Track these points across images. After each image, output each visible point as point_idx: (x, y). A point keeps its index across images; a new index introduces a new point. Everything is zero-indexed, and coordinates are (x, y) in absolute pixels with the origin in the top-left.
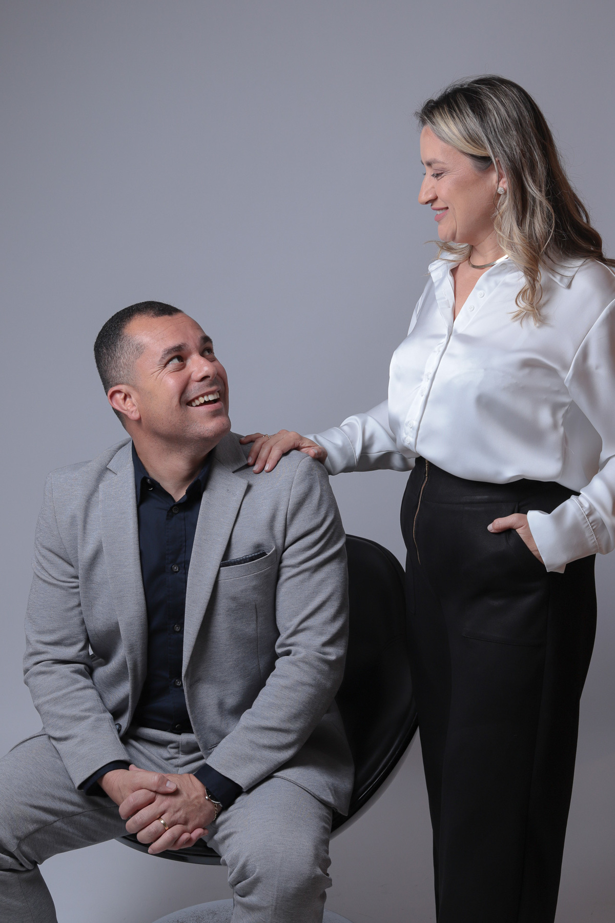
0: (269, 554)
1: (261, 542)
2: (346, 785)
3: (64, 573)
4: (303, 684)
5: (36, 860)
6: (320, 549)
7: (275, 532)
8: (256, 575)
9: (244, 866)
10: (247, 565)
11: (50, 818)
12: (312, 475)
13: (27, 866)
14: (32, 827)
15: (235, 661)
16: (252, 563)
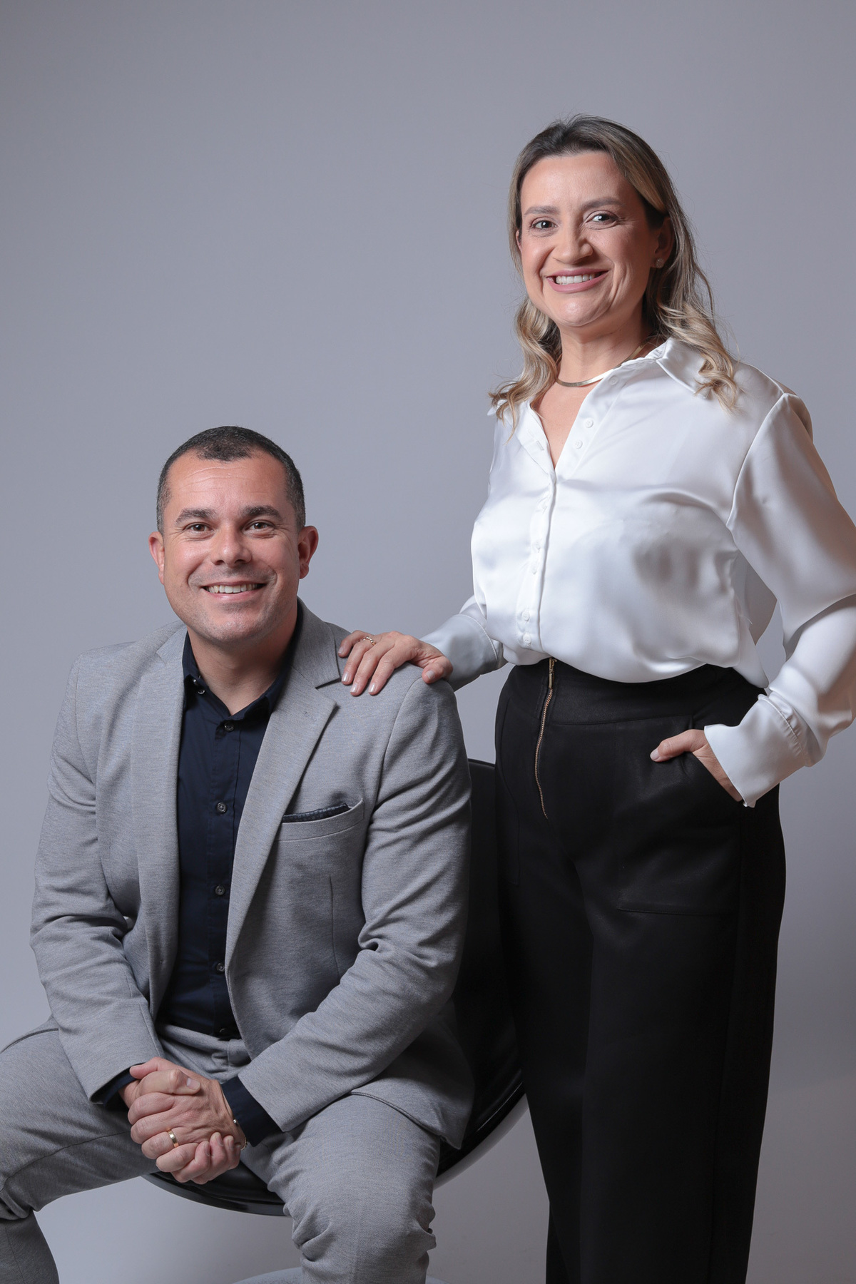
0: (353, 808)
1: (343, 791)
2: (461, 1110)
3: (83, 793)
4: (385, 993)
5: (31, 1205)
6: (429, 809)
7: (366, 778)
8: (331, 837)
9: (313, 1218)
10: (320, 822)
11: (50, 1146)
12: (428, 703)
13: (17, 1213)
14: (24, 1159)
15: (299, 951)
16: (327, 821)
